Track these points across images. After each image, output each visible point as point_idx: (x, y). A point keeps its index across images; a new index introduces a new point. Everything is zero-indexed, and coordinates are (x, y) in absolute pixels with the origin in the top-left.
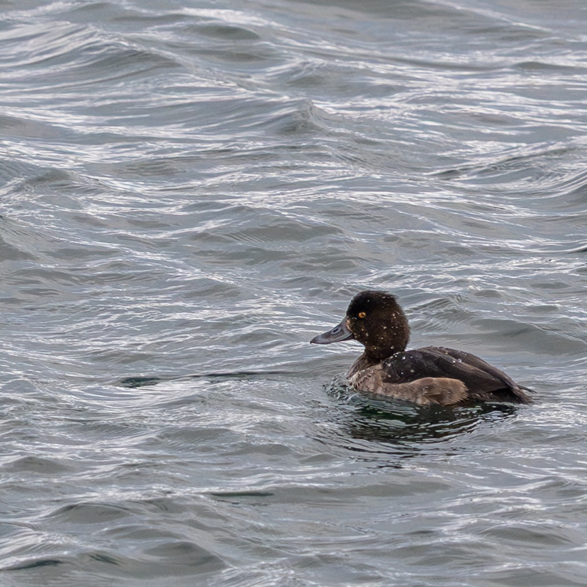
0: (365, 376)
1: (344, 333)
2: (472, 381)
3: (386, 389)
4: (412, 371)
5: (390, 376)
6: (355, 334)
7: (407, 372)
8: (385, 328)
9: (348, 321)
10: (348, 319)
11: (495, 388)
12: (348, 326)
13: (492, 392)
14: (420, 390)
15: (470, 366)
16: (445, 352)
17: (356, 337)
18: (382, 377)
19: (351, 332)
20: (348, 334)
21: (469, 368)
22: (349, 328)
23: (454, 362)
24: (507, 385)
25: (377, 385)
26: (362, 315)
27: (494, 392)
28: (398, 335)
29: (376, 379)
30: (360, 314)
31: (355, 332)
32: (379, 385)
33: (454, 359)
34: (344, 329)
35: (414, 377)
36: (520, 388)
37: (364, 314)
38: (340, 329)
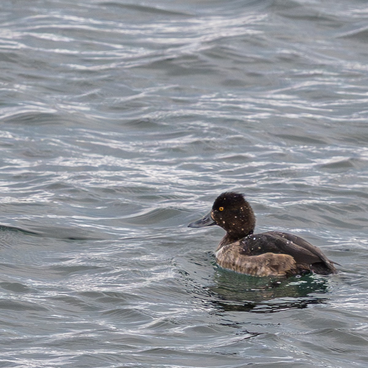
0: (229, 250)
1: (210, 221)
2: (298, 256)
3: (242, 259)
4: (259, 248)
5: (244, 250)
6: (217, 222)
7: (256, 248)
8: (236, 217)
9: (213, 213)
10: (212, 211)
11: (314, 262)
12: (212, 216)
13: (311, 264)
14: (265, 261)
15: (298, 246)
16: (282, 236)
17: (217, 223)
18: (240, 250)
19: (214, 220)
20: (212, 222)
21: (298, 247)
22: (213, 217)
23: (288, 243)
24: (321, 260)
25: (236, 256)
27: (313, 265)
29: (236, 252)
30: (220, 208)
31: (217, 220)
32: (237, 256)
33: (288, 241)
34: (210, 218)
35: (260, 252)
36: (330, 262)
37: (222, 208)
38: (207, 218)
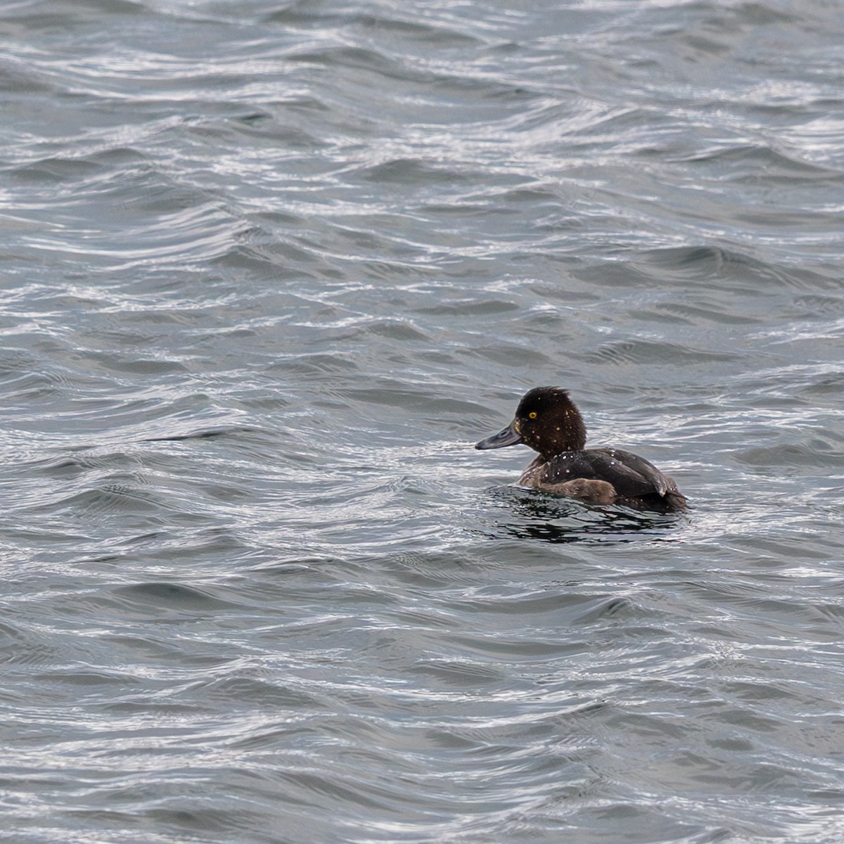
1: (512, 437)
5: (546, 476)
6: (525, 437)
8: (558, 429)
9: (517, 423)
10: (517, 421)
12: (517, 428)
14: (572, 490)
16: (611, 454)
17: (526, 441)
18: (542, 476)
19: (520, 435)
20: (517, 437)
21: (626, 470)
22: (518, 430)
23: (613, 463)
26: (533, 415)
28: (572, 435)
29: (536, 479)
30: (531, 414)
31: (524, 435)
34: (513, 431)
35: (568, 478)
37: (535, 414)
38: (508, 432)
